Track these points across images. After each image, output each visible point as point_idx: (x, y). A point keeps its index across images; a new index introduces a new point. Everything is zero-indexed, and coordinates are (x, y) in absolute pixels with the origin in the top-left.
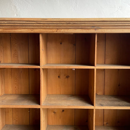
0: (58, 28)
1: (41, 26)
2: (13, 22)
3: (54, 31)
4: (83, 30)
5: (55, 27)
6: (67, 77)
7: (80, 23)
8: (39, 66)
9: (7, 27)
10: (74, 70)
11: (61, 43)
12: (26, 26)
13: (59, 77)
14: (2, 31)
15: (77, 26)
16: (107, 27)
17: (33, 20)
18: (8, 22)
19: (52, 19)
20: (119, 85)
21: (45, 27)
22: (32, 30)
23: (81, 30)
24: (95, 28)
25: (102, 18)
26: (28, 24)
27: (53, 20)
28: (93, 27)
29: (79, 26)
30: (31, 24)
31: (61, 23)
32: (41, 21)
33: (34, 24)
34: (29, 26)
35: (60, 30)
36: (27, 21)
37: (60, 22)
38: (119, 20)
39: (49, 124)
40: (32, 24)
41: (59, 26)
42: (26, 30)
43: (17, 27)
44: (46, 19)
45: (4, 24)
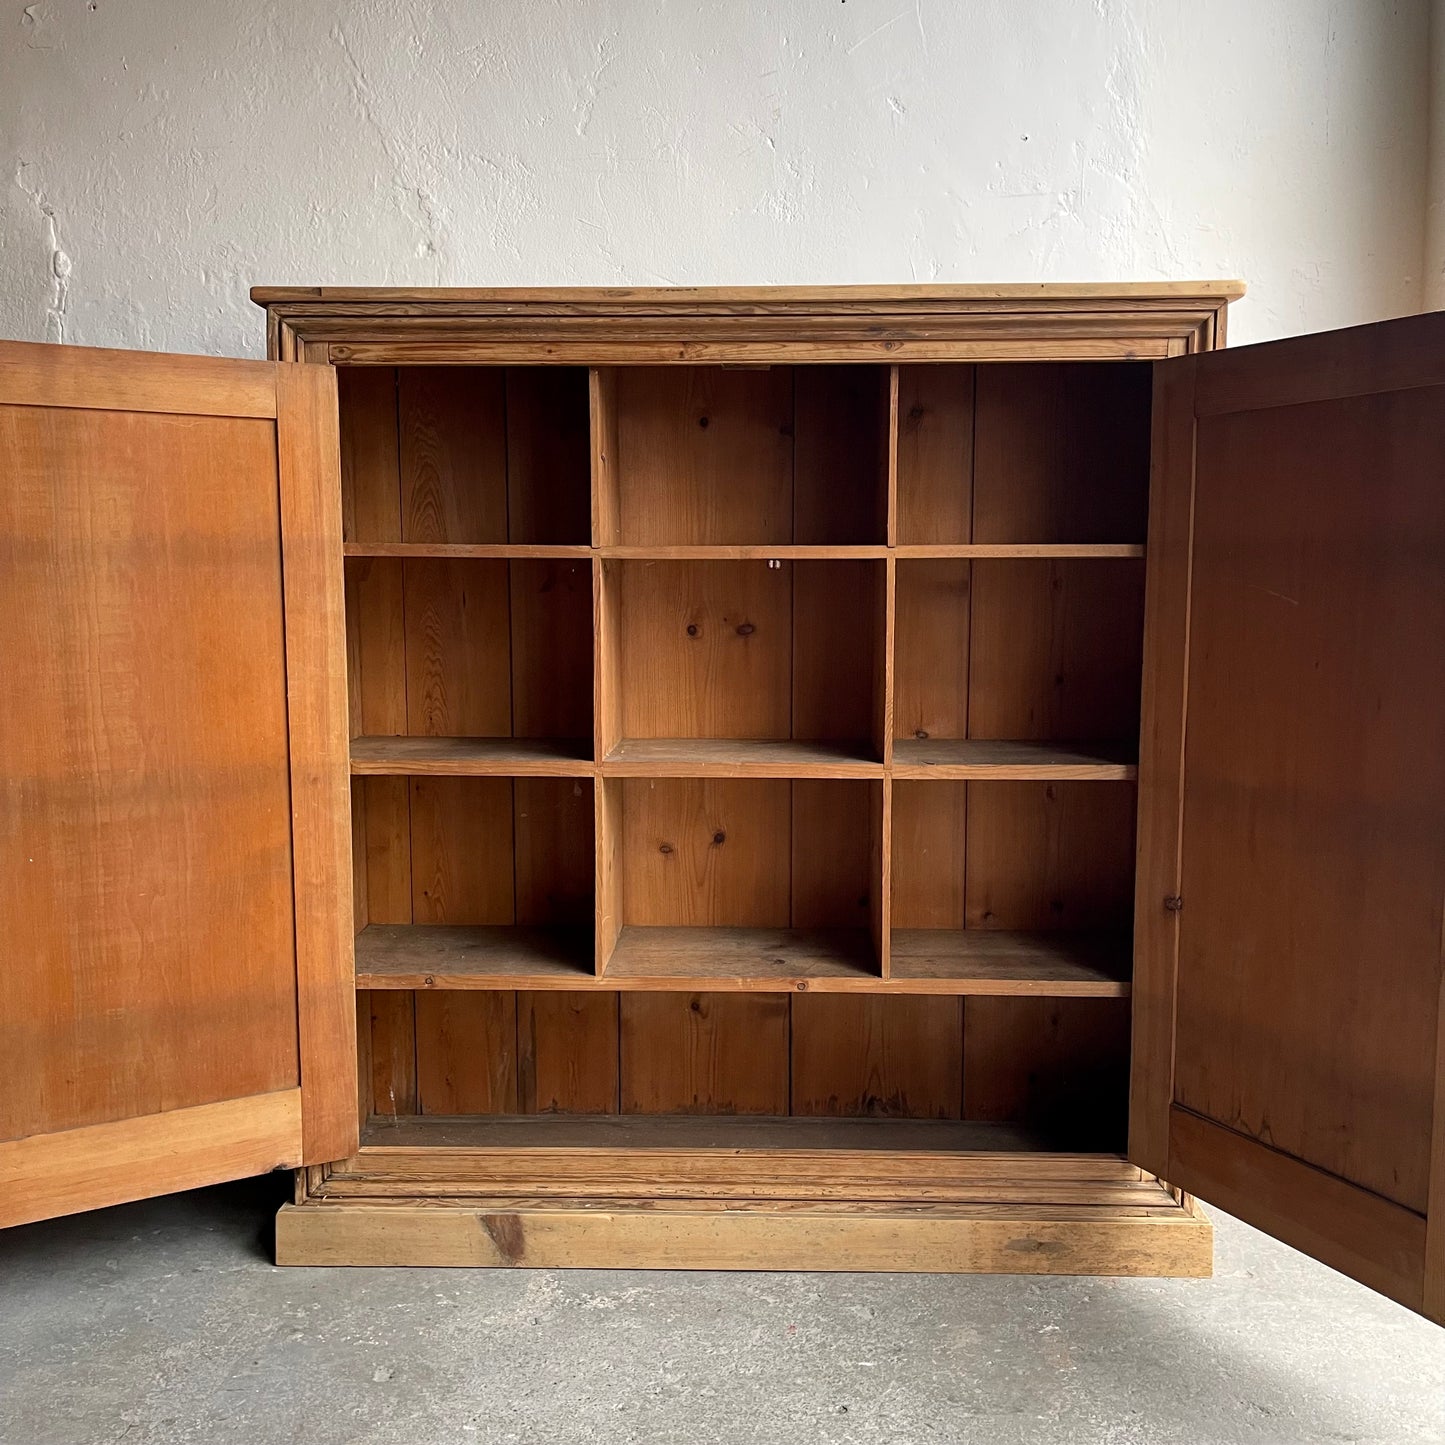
0: (686, 337)
1: (596, 326)
2: (454, 309)
3: (669, 354)
4: (821, 346)
5: (673, 335)
6: (744, 631)
7: (804, 310)
8: (585, 548)
9: (412, 337)
10: (778, 565)
11: (704, 423)
12: (518, 328)
13: (692, 631)
14: (390, 354)
15: (791, 326)
16: (951, 332)
17: (555, 297)
18: (428, 309)
19: (659, 290)
20: (1059, 680)
21: (620, 336)
22: (553, 348)
23: (810, 346)
24: (884, 335)
25: (918, 287)
26: (530, 320)
27: (660, 298)
28: (874, 331)
29: (800, 327)
30: (545, 320)
31: (703, 311)
32: (599, 304)
33: (564, 320)
34: (538, 328)
35: (699, 347)
36: (527, 303)
37: (697, 304)
38: (1005, 295)
39: (634, 920)
40: (550, 320)
41: (691, 328)
42: (520, 348)
43: (474, 335)
44: (627, 292)
45: (405, 321)
